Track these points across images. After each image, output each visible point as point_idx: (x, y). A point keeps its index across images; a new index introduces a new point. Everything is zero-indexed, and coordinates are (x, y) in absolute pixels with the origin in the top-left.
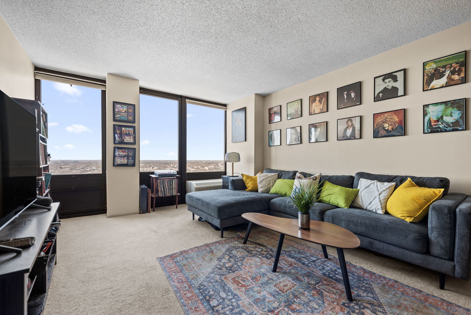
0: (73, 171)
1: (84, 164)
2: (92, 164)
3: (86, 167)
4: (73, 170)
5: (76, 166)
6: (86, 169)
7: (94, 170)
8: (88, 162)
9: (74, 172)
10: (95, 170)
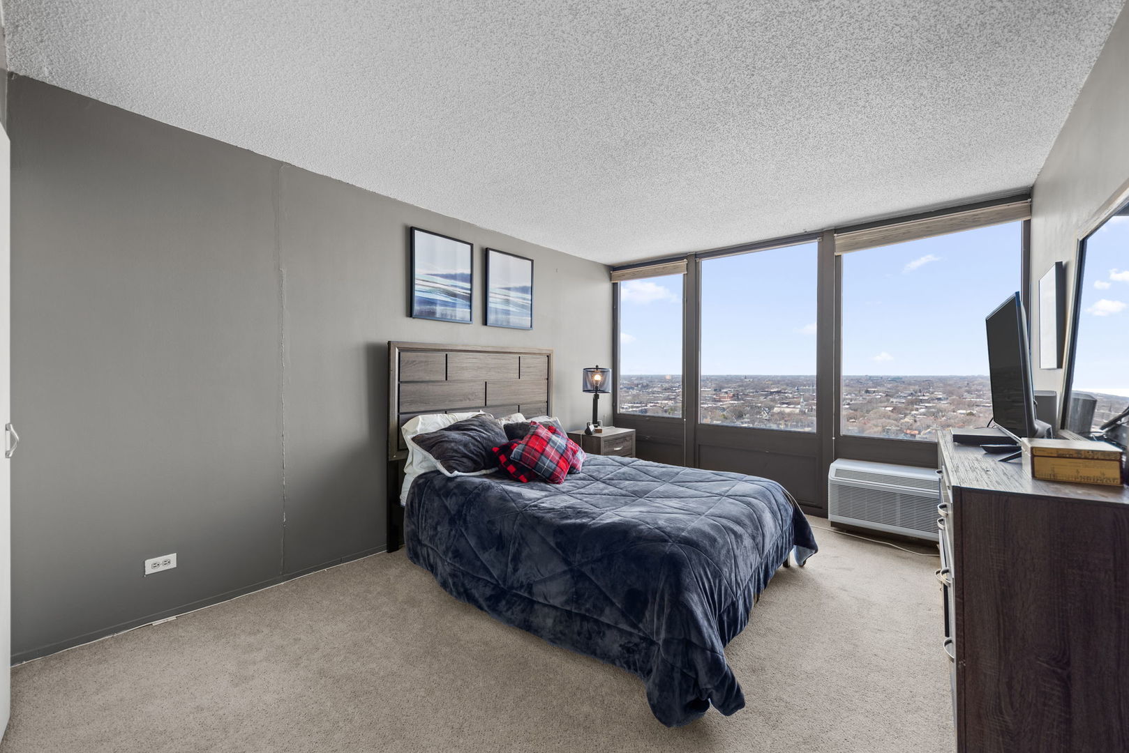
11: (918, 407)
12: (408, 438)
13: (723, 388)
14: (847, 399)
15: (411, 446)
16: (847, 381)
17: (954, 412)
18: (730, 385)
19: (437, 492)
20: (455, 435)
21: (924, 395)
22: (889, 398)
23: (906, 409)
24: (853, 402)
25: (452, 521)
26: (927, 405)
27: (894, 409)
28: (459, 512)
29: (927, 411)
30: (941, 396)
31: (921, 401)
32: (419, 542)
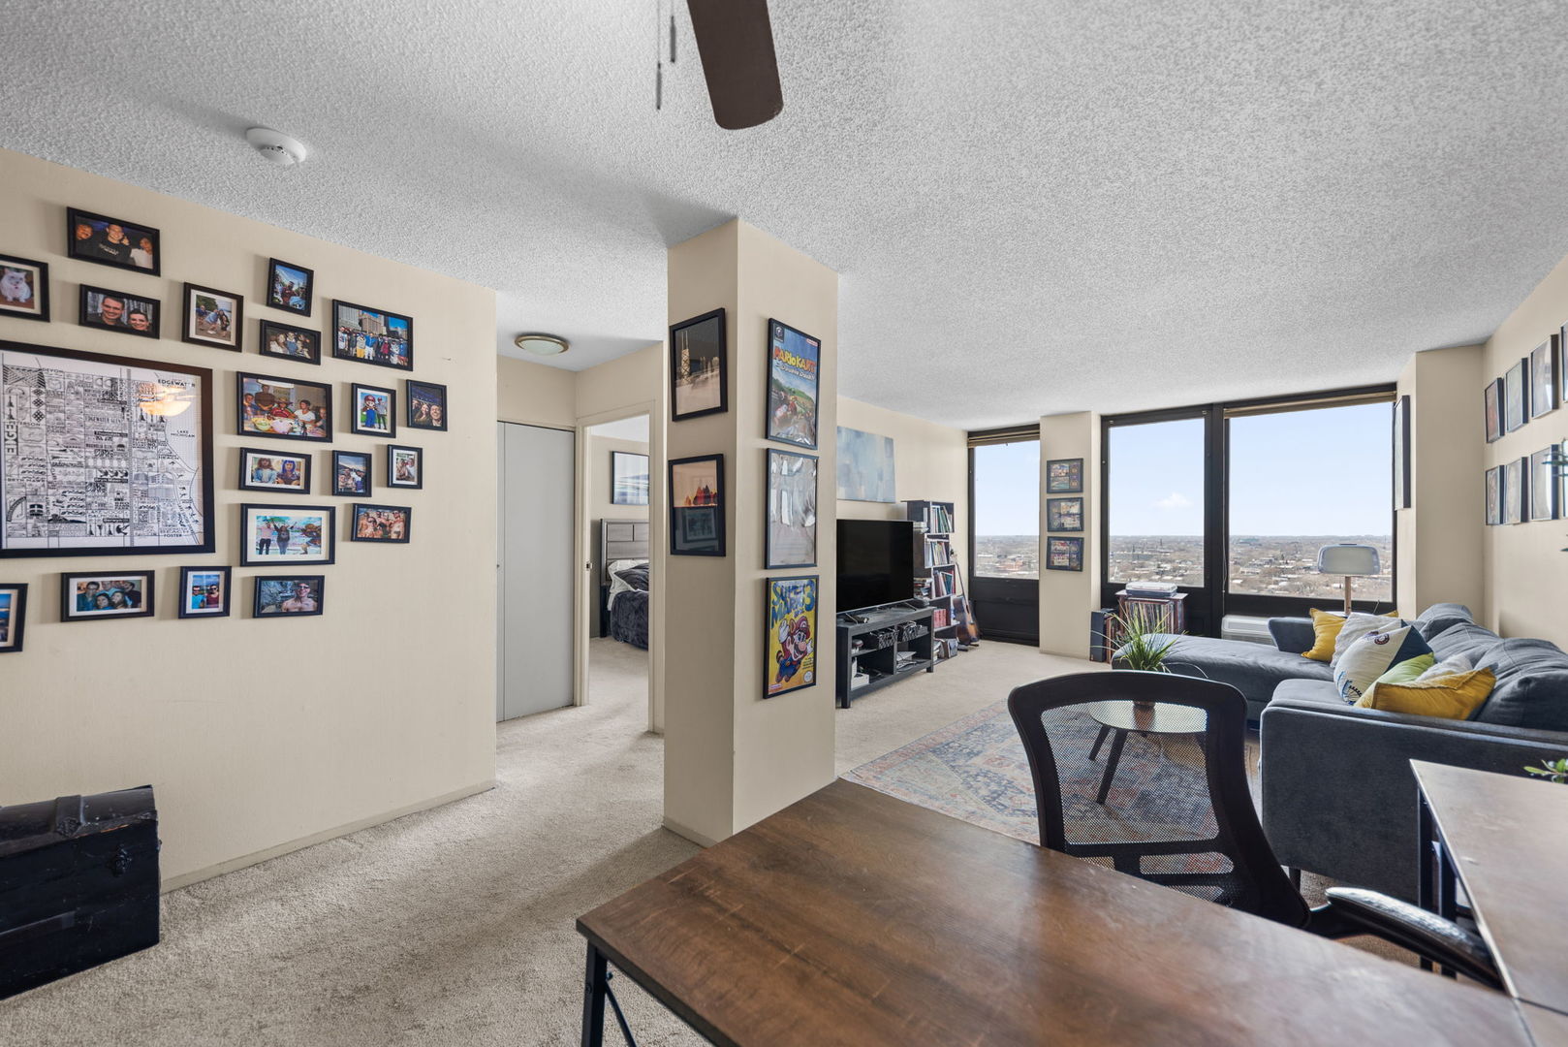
0: (1241, 569)
1: (1275, 548)
2: (1304, 549)
3: (1283, 558)
4: (1241, 565)
5: (1253, 554)
6: (1280, 564)
7: (1308, 568)
8: (1288, 544)
9: (1243, 572)
10: (1312, 570)
11: (1277, 579)
12: (612, 573)
13: (1011, 554)
14: (1180, 568)
15: (614, 577)
16: (1183, 544)
17: (1327, 586)
18: (1019, 549)
19: (629, 600)
20: (638, 571)
21: (1287, 563)
22: (1238, 566)
23: (1261, 582)
24: (1188, 572)
25: (636, 612)
26: (1289, 576)
27: (1245, 581)
28: (640, 607)
29: (1290, 585)
30: (1309, 565)
31: (1283, 571)
32: (619, 626)
